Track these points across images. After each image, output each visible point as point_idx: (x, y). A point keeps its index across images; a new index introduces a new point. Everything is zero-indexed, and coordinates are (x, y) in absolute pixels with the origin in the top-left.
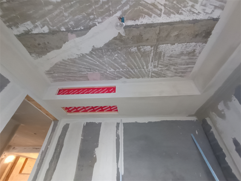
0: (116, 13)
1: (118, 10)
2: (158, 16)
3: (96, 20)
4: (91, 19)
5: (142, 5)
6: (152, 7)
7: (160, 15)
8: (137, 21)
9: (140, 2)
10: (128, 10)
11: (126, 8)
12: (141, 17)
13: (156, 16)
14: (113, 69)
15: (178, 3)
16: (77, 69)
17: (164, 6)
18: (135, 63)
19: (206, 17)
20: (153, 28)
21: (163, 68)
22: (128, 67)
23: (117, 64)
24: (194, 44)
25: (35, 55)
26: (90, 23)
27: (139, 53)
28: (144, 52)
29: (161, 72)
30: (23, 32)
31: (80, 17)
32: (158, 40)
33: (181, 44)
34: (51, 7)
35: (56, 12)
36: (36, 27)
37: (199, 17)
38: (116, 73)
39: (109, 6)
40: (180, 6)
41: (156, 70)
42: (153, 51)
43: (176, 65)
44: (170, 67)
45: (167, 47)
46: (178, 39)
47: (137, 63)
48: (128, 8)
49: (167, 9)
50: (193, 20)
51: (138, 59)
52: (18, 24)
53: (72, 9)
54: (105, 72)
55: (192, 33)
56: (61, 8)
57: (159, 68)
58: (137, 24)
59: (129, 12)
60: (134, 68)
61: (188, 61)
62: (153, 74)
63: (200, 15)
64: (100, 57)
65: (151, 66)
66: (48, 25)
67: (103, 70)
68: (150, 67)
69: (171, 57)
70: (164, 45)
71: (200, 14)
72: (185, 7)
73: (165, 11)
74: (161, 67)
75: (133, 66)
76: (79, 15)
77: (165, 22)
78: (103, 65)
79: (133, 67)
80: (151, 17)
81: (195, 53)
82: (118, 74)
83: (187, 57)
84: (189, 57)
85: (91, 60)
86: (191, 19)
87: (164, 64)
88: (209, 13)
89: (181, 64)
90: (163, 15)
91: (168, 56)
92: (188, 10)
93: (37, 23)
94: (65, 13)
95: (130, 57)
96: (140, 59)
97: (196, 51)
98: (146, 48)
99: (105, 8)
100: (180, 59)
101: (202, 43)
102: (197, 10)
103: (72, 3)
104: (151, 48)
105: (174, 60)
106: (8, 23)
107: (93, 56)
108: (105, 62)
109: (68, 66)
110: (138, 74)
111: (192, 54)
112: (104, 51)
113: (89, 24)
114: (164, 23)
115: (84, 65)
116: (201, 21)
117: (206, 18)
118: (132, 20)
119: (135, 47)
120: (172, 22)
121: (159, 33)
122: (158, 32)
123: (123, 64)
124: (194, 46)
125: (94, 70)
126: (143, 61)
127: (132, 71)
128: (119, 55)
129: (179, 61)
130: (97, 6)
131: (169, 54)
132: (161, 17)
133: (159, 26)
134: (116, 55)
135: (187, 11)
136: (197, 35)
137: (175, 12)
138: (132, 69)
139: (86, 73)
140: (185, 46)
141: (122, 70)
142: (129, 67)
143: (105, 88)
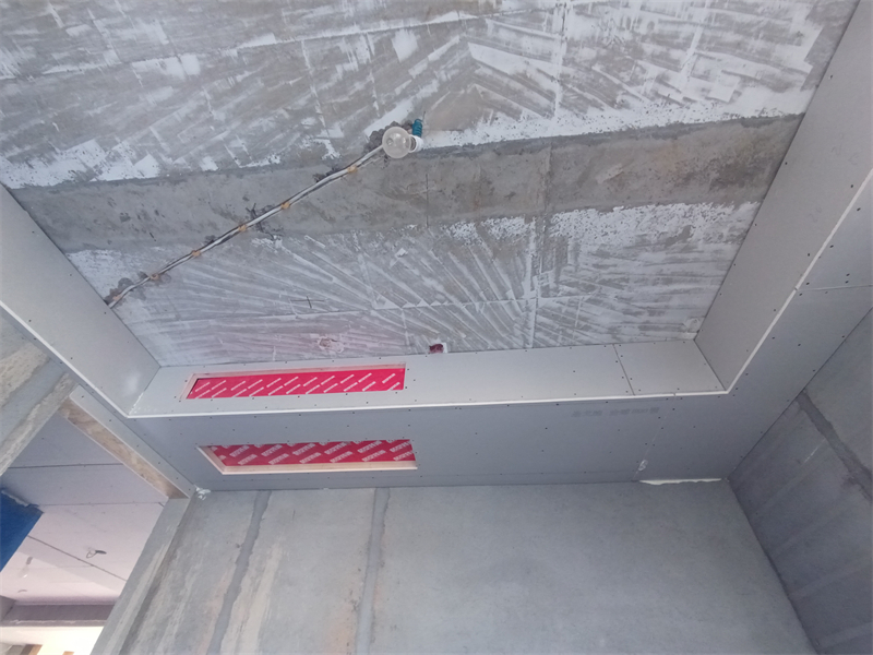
0: (394, 107)
1: (398, 99)
2: (544, 115)
3: (324, 133)
4: (307, 128)
5: (481, 79)
6: (517, 86)
7: (547, 113)
8: (468, 132)
9: (477, 71)
10: (435, 96)
11: (427, 91)
12: (482, 119)
13: (537, 115)
14: (393, 300)
15: (608, 70)
16: (263, 305)
17: (562, 83)
18: (473, 280)
19: (716, 115)
20: (526, 156)
21: (577, 294)
22: (447, 295)
23: (406, 282)
24: (681, 208)
25: (112, 255)
26: (304, 141)
27: (484, 244)
28: (504, 240)
29: (571, 310)
30: (68, 177)
31: (266, 123)
32: (548, 198)
33: (634, 210)
34: (166, 93)
35: (185, 109)
36: (115, 158)
37: (689, 117)
38: (403, 317)
39: (369, 86)
40: (617, 81)
41: (551, 302)
42: (534, 235)
43: (624, 284)
44: (603, 292)
45: (585, 219)
46: (622, 192)
47: (479, 278)
48: (436, 90)
49: (571, 91)
50: (670, 126)
51: (481, 265)
52: (53, 149)
53: (241, 98)
54: (364, 313)
55: (670, 171)
56: (202, 94)
57: (563, 295)
58: (470, 141)
59: (437, 103)
60: (471, 298)
61: (668, 269)
62: (542, 319)
63: (691, 110)
64: (344, 259)
65: (533, 289)
66: (157, 151)
67: (358, 306)
68: (528, 294)
69: (602, 254)
70: (574, 214)
71: (693, 106)
72: (634, 82)
73: (564, 97)
74: (570, 294)
75: (465, 290)
76: (265, 115)
77: (569, 134)
78: (356, 286)
79: (468, 293)
80: (517, 119)
81: (689, 239)
82: (411, 320)
83: (661, 256)
84: (669, 256)
85: (312, 270)
86: (662, 124)
87: (581, 282)
88: (723, 102)
89: (643, 281)
90: (559, 112)
91: (590, 254)
92: (648, 92)
93: (120, 145)
94: (214, 113)
95: (452, 257)
96: (489, 266)
97: (692, 232)
98: (508, 224)
99: (352, 93)
100: (637, 263)
101: (713, 206)
102: (678, 91)
103: (239, 78)
104: (527, 226)
105: (615, 266)
106: (19, 146)
107: (319, 255)
108: (360, 276)
109: (227, 292)
110: (487, 317)
111: (679, 245)
112: (355, 236)
113: (301, 147)
114: (566, 137)
115: (288, 289)
116: (698, 129)
117: (716, 118)
118: (452, 130)
119: (468, 222)
120: (595, 135)
121: (551, 174)
122: (546, 168)
123: (429, 282)
124: (684, 217)
125: (323, 307)
126: (500, 270)
127: (462, 307)
128: (413, 251)
129: (633, 268)
130: (325, 86)
131: (595, 244)
132: (555, 119)
133: (549, 149)
134: (402, 251)
135: (645, 95)
136: (689, 178)
137: (600, 101)
138: (463, 301)
139: (293, 317)
140: (649, 216)
141: (427, 305)
142: (452, 293)
143: (367, 372)
